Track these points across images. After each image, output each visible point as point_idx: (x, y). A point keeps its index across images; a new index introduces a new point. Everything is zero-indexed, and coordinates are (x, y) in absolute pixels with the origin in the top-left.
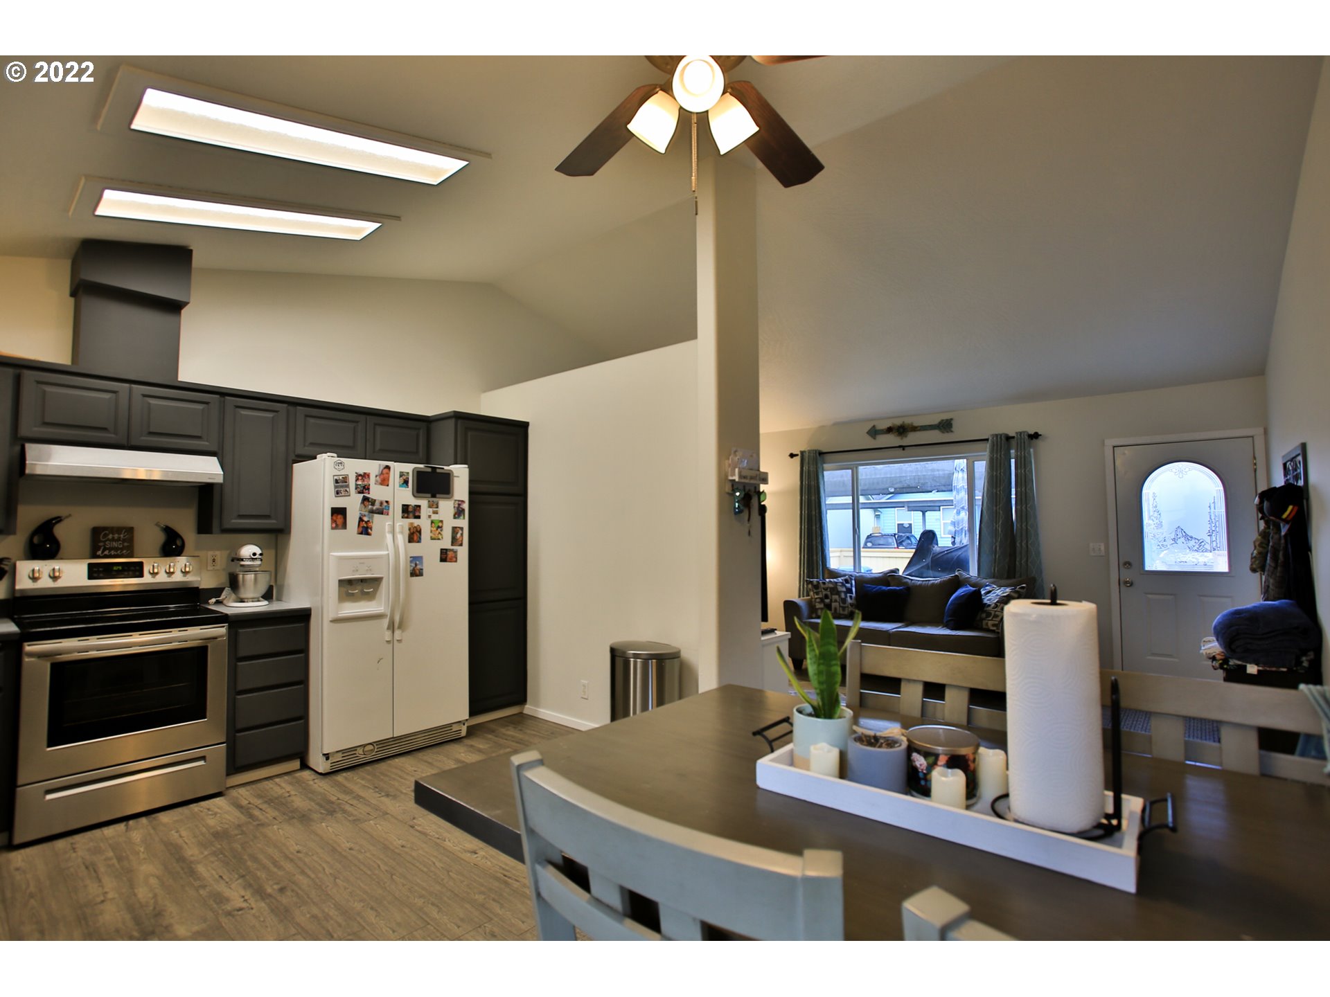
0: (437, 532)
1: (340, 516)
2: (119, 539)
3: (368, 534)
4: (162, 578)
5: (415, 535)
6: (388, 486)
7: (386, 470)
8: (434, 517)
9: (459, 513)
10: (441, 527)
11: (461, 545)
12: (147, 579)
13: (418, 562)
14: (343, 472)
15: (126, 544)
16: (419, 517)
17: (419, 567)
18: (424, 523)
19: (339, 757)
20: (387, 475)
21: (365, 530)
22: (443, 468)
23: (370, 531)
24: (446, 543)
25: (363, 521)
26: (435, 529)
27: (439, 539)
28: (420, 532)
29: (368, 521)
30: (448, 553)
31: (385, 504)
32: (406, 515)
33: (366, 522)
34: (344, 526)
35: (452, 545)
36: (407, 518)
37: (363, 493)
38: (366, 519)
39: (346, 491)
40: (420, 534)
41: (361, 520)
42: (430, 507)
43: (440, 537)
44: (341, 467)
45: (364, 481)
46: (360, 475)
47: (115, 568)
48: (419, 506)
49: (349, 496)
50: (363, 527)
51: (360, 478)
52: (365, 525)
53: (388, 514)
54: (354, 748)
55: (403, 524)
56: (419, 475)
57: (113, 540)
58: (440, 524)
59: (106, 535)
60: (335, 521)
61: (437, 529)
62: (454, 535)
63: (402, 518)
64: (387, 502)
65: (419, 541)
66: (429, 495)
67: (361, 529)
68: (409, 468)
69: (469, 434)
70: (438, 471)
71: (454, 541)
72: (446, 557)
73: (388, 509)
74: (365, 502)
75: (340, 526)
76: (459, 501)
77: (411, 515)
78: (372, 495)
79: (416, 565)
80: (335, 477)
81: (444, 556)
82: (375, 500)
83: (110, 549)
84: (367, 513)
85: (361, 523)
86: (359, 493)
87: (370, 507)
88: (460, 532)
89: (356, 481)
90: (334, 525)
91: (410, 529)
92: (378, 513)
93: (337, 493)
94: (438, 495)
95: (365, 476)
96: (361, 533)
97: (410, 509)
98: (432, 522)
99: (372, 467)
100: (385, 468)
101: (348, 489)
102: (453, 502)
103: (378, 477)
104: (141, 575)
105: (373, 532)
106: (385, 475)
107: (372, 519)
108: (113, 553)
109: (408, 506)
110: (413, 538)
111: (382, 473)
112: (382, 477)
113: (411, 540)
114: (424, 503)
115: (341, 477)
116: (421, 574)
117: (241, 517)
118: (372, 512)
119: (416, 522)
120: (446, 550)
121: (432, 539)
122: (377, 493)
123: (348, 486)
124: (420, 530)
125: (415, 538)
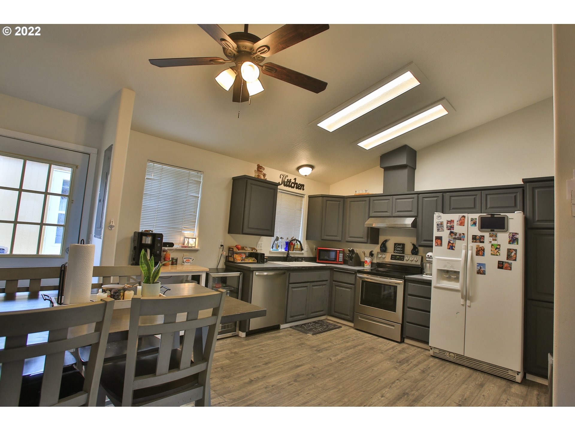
0: (496, 251)
1: (439, 240)
2: (400, 248)
3: (453, 249)
4: (409, 262)
5: (480, 251)
6: (464, 226)
7: (463, 218)
8: (493, 242)
9: (513, 240)
10: (499, 248)
11: (515, 260)
12: (404, 262)
13: (482, 267)
14: (441, 221)
15: (402, 249)
16: (483, 242)
17: (482, 269)
18: (487, 245)
19: (437, 351)
20: (463, 221)
21: (451, 247)
22: (500, 214)
23: (454, 248)
24: (503, 257)
25: (450, 243)
26: (494, 249)
27: (497, 255)
28: (484, 250)
29: (453, 243)
30: (504, 264)
31: (462, 235)
32: (475, 241)
33: (452, 244)
34: (441, 245)
35: (507, 260)
36: (475, 242)
37: (450, 230)
38: (452, 242)
39: (442, 229)
40: (484, 251)
41: (449, 242)
42: (490, 236)
43: (498, 254)
44: (440, 218)
45: (451, 224)
46: (449, 221)
47: (397, 257)
48: (484, 236)
49: (444, 231)
50: (450, 246)
51: (449, 223)
52: (451, 245)
53: (464, 240)
54: (445, 351)
55: (474, 246)
56: (482, 219)
57: (398, 248)
58: (498, 247)
59: (397, 246)
60: (437, 243)
61: (496, 250)
62: (509, 254)
63: (472, 242)
64: (463, 234)
65: (483, 255)
66: (489, 230)
67: (449, 247)
68: (476, 216)
69: (536, 191)
70: (495, 216)
71: (509, 257)
72: (503, 266)
73: (464, 238)
74: (452, 234)
75: (439, 245)
76: (512, 233)
77: (478, 241)
78: (455, 231)
79: (481, 268)
80: (437, 223)
81: (501, 266)
82: (457, 233)
83: (398, 251)
84: (452, 239)
85: (449, 244)
86: (448, 230)
87: (454, 236)
88: (514, 252)
89: (447, 224)
90: (436, 244)
91: (477, 248)
92: (458, 239)
93: (438, 230)
94: (495, 230)
95: (452, 221)
96: (449, 249)
97: (477, 238)
98: (492, 245)
99: (455, 217)
100: (462, 217)
101: (443, 228)
102: (508, 234)
103: (458, 222)
104: (403, 260)
105: (456, 248)
106: (462, 221)
107: (455, 242)
108: (398, 252)
109: (476, 236)
110: (479, 254)
111: (460, 220)
112: (460, 221)
113: (478, 254)
114: (486, 235)
115: (440, 223)
116: (484, 273)
117: (425, 240)
118: (455, 239)
119: (481, 245)
120: (503, 262)
121: (492, 254)
122: (458, 229)
123: (443, 227)
124: (484, 249)
125: (480, 253)
